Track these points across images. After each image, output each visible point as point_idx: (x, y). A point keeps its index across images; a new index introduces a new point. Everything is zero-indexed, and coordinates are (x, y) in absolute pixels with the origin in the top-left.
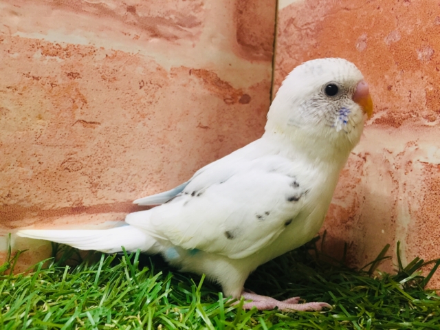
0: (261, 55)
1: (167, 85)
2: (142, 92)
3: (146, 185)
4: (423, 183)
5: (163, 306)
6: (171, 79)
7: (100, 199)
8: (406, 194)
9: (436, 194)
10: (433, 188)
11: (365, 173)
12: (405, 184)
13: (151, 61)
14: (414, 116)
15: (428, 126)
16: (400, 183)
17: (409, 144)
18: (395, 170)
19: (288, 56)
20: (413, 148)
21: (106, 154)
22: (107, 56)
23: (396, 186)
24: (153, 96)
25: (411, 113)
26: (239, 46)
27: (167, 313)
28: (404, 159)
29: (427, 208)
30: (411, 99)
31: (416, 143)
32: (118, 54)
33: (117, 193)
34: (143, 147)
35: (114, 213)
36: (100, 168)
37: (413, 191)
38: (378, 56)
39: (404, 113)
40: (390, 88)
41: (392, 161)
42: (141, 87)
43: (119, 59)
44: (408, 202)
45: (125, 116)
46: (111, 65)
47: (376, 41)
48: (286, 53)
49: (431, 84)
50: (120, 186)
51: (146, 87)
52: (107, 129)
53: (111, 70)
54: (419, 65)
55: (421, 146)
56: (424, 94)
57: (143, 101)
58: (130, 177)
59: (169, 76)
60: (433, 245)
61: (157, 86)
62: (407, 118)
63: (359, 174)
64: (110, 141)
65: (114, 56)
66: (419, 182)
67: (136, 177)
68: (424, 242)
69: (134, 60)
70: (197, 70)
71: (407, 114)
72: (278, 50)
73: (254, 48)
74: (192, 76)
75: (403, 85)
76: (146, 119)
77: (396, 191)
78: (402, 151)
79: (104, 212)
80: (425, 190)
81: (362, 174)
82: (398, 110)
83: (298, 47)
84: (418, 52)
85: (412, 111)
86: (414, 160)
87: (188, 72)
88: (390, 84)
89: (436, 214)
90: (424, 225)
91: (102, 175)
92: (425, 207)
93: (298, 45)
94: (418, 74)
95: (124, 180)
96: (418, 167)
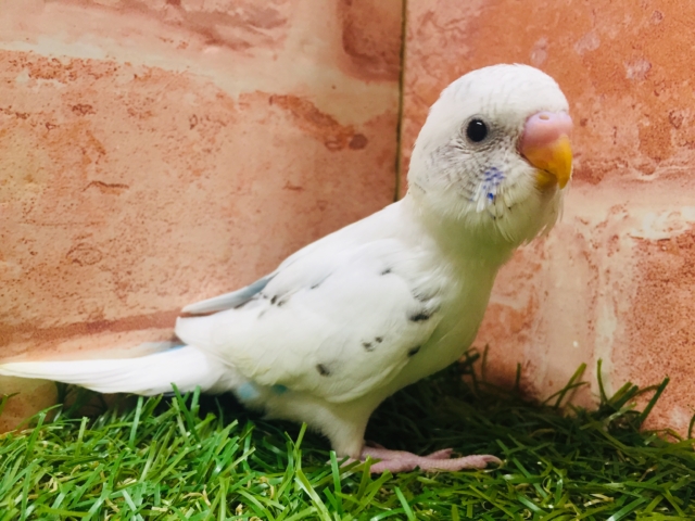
0: (382, 71)
1: (235, 121)
2: (194, 134)
3: (205, 282)
4: (636, 268)
5: (241, 475)
6: (240, 112)
7: (132, 308)
8: (610, 287)
9: (655, 286)
10: (652, 277)
11: (547, 255)
12: (608, 271)
13: (208, 84)
14: (621, 166)
15: (642, 182)
16: (600, 269)
17: (614, 209)
18: (593, 250)
19: (424, 72)
20: (619, 216)
21: (139, 236)
22: (136, 76)
23: (594, 274)
24: (212, 141)
25: (617, 162)
26: (348, 56)
27: (249, 484)
28: (607, 233)
29: (642, 308)
30: (617, 140)
31: (625, 208)
32: (153, 74)
33: (160, 298)
34: (199, 221)
35: (155, 330)
36: (130, 257)
37: (621, 282)
38: (565, 72)
39: (606, 162)
40: (583, 123)
41: (588, 236)
42: (192, 126)
43: (156, 81)
44: (614, 298)
45: (167, 173)
46: (144, 92)
47: (562, 49)
48: (421, 67)
49: (647, 116)
50: (163, 286)
51: (200, 126)
52: (140, 195)
53: (142, 99)
54: (627, 86)
55: (632, 212)
56: (637, 132)
57: (197, 149)
58: (179, 271)
59: (237, 107)
60: (651, 362)
61: (219, 124)
62: (611, 170)
63: (538, 256)
64: (146, 215)
65: (147, 77)
66: (630, 267)
67: (189, 270)
68: (639, 360)
69: (181, 83)
70: (281, 97)
71: (611, 164)
72: (408, 63)
73: (371, 60)
74: (275, 107)
75: (605, 117)
76: (202, 178)
77: (595, 282)
78: (603, 220)
79: (138, 328)
80: (639, 279)
81: (542, 256)
82: (596, 157)
83: (439, 59)
84: (626, 66)
85: (619, 159)
86: (622, 234)
87: (267, 101)
88: (585, 115)
89: (656, 316)
90: (638, 333)
91: (134, 269)
92: (639, 306)
93: (440, 55)
94: (627, 100)
95: (170, 276)
96: (627, 244)
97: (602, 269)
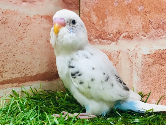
0: (74, 7)
1: (32, 24)
2: (20, 28)
3: (25, 70)
4: (142, 62)
5: (37, 121)
6: (33, 21)
7: (5, 78)
8: (136, 67)
9: (147, 67)
10: (146, 64)
11: (120, 59)
12: (135, 63)
13: (23, 13)
14: (138, 35)
15: (143, 39)
16: (133, 63)
17: (136, 46)
18: (131, 57)
19: (86, 7)
20: (138, 48)
21: (5, 57)
22: (3, 12)
23: (132, 64)
24: (25, 29)
25: (136, 33)
26: (64, 3)
27: (39, 123)
28: (135, 53)
29: (144, 73)
30: (136, 28)
31: (139, 46)
32: (8, 11)
33: (12, 75)
34: (22, 53)
35: (11, 84)
36: (3, 64)
37: (138, 66)
38: (123, 9)
39: (134, 34)
40: (128, 23)
41: (130, 54)
42: (20, 26)
43: (9, 13)
44: (137, 70)
45: (13, 39)
46: (5, 17)
47: (122, 2)
48: (85, 6)
49: (144, 21)
50: (13, 71)
51: (22, 25)
52: (5, 46)
53: (5, 19)
54: (139, 13)
55: (141, 47)
56: (141, 25)
57: (21, 32)
58: (17, 67)
59: (32, 19)
60: (147, 87)
61: (27, 25)
62: (135, 36)
63: (118, 59)
64: (7, 52)
65: (6, 13)
66: (141, 62)
67: (20, 67)
68: (144, 87)
69: (16, 13)
70: (45, 16)
71: (135, 34)
72: (81, 4)
73: (70, 4)
74: (43, 19)
75: (133, 21)
76: (23, 40)
77: (132, 66)
78: (134, 49)
79: (6, 84)
80: (143, 65)
81: (119, 59)
82: (131, 32)
83: (90, 4)
84: (138, 7)
85: (137, 33)
86: (138, 53)
87: (41, 17)
88: (128, 21)
89: (147, 75)
90: (143, 80)
91: (4, 67)
92: (143, 72)
93: (90, 2)
94: (139, 17)
95: (15, 68)
96: (140, 56)
97: (134, 63)
